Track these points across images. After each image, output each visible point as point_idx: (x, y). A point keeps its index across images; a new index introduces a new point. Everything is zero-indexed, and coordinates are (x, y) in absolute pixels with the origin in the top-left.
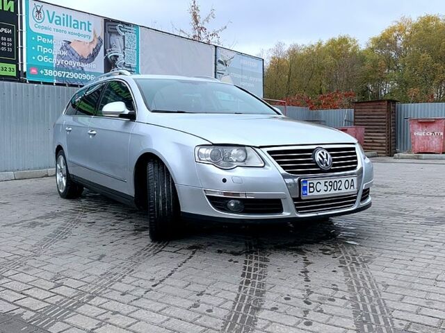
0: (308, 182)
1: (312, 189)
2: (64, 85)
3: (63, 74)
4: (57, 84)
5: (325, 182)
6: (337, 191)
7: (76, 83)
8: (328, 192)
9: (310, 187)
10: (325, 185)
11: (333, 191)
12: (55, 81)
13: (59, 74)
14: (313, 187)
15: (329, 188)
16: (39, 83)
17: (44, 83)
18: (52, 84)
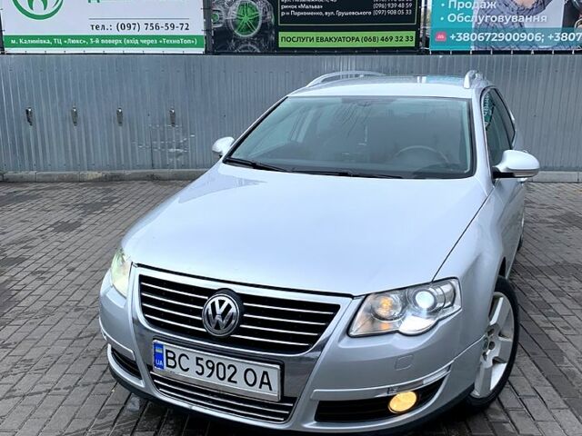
0: (165, 348)
1: (171, 363)
2: (488, 52)
3: (486, 37)
4: (474, 52)
5: (198, 359)
6: (225, 383)
7: (507, 49)
8: (203, 378)
9: (168, 358)
10: (198, 364)
11: (214, 380)
12: (473, 48)
13: (480, 37)
14: (173, 359)
15: (207, 371)
16: (447, 53)
17: (454, 53)
18: (468, 53)
